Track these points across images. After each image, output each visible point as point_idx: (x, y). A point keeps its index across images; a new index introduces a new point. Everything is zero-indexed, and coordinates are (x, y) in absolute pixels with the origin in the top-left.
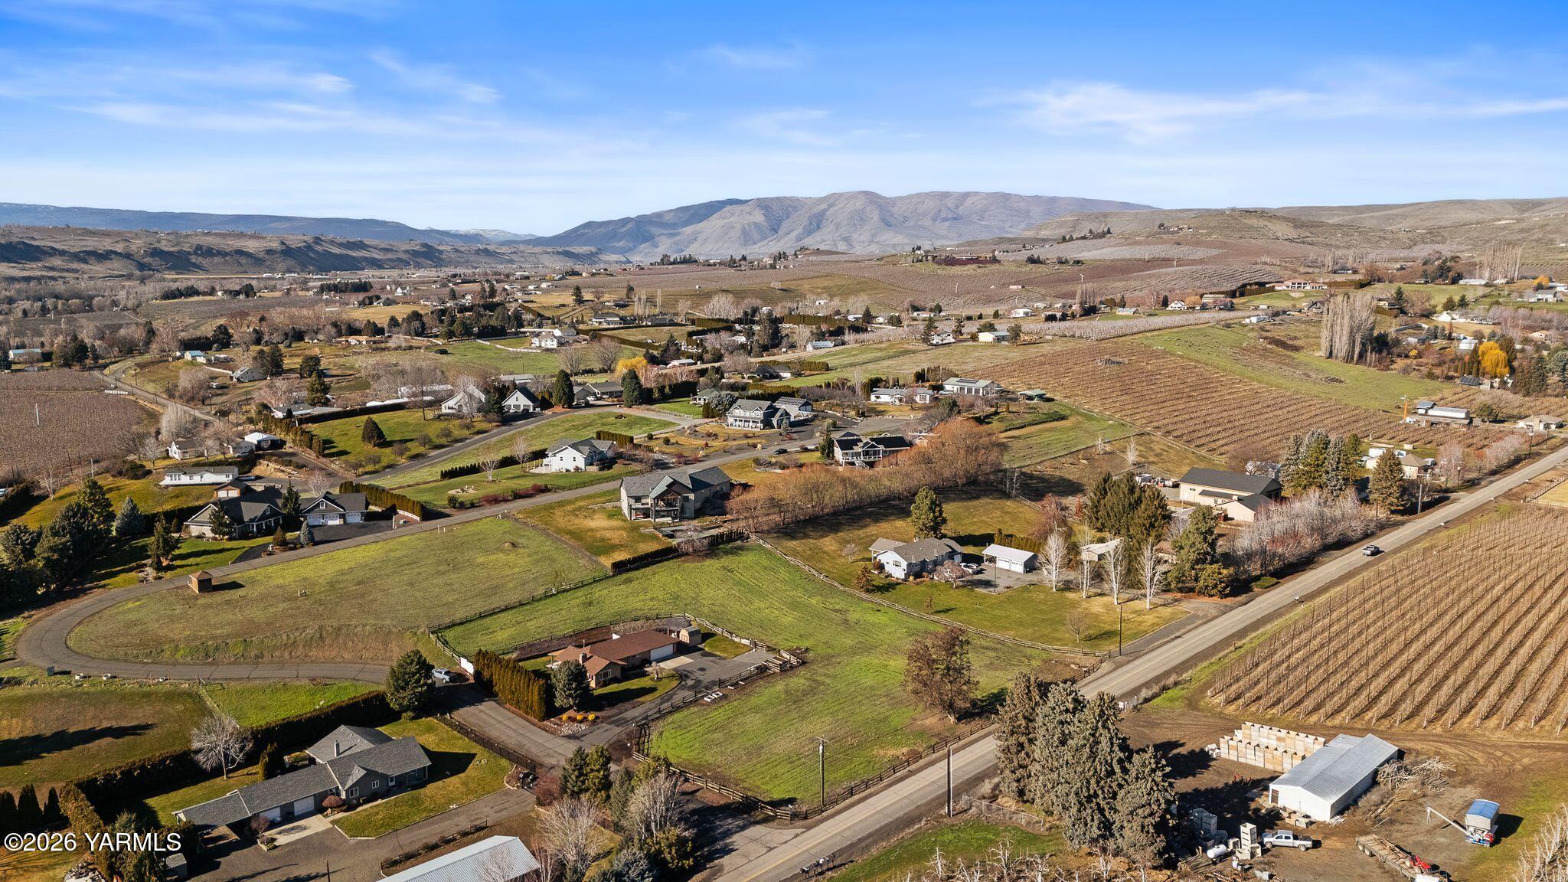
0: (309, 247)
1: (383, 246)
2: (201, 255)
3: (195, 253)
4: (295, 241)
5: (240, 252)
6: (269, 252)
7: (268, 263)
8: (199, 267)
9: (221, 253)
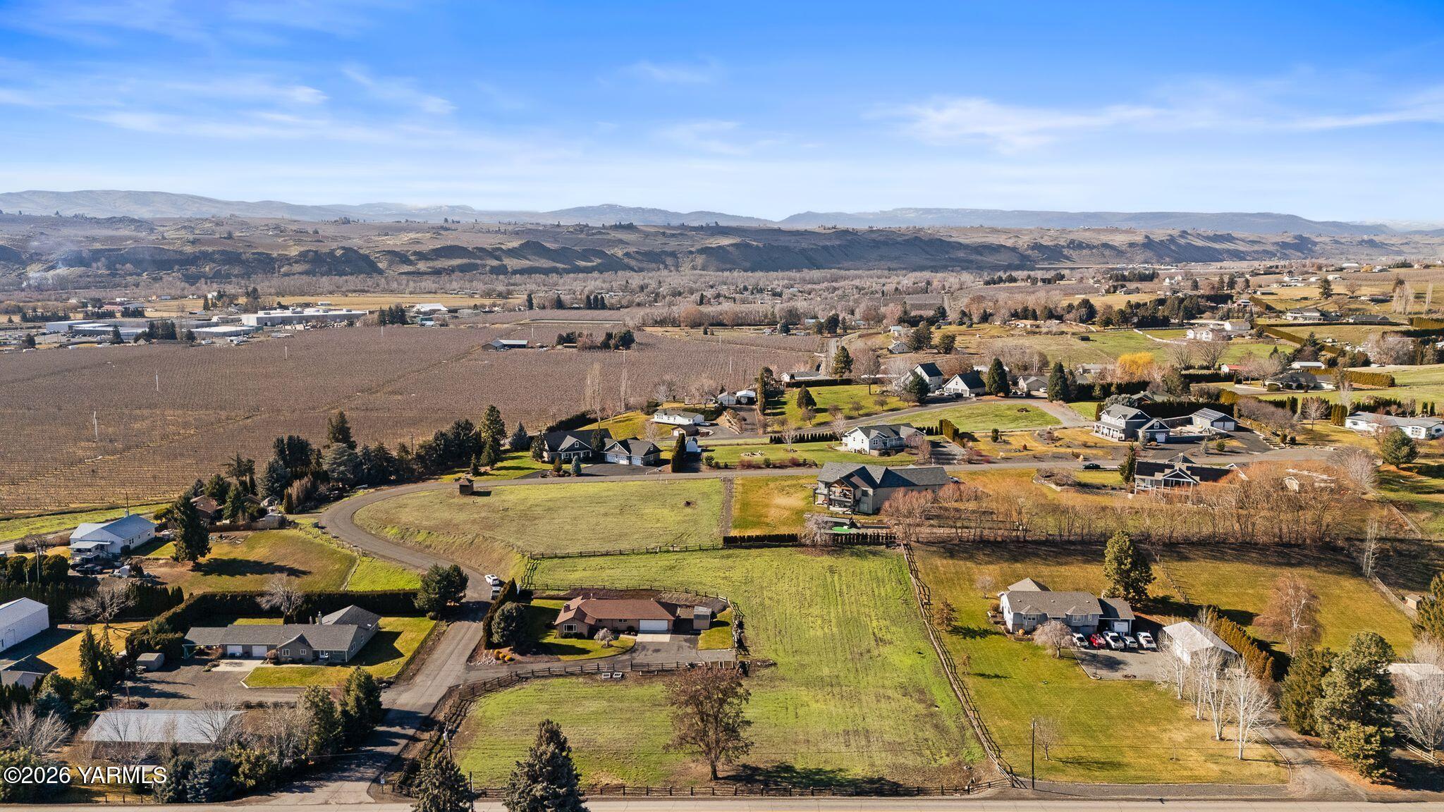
0: (1172, 240)
1: (1251, 239)
2: (1073, 249)
3: (1068, 246)
4: (1160, 234)
5: (1106, 246)
6: (1131, 245)
7: (1129, 255)
8: (1068, 258)
9: (1090, 247)
